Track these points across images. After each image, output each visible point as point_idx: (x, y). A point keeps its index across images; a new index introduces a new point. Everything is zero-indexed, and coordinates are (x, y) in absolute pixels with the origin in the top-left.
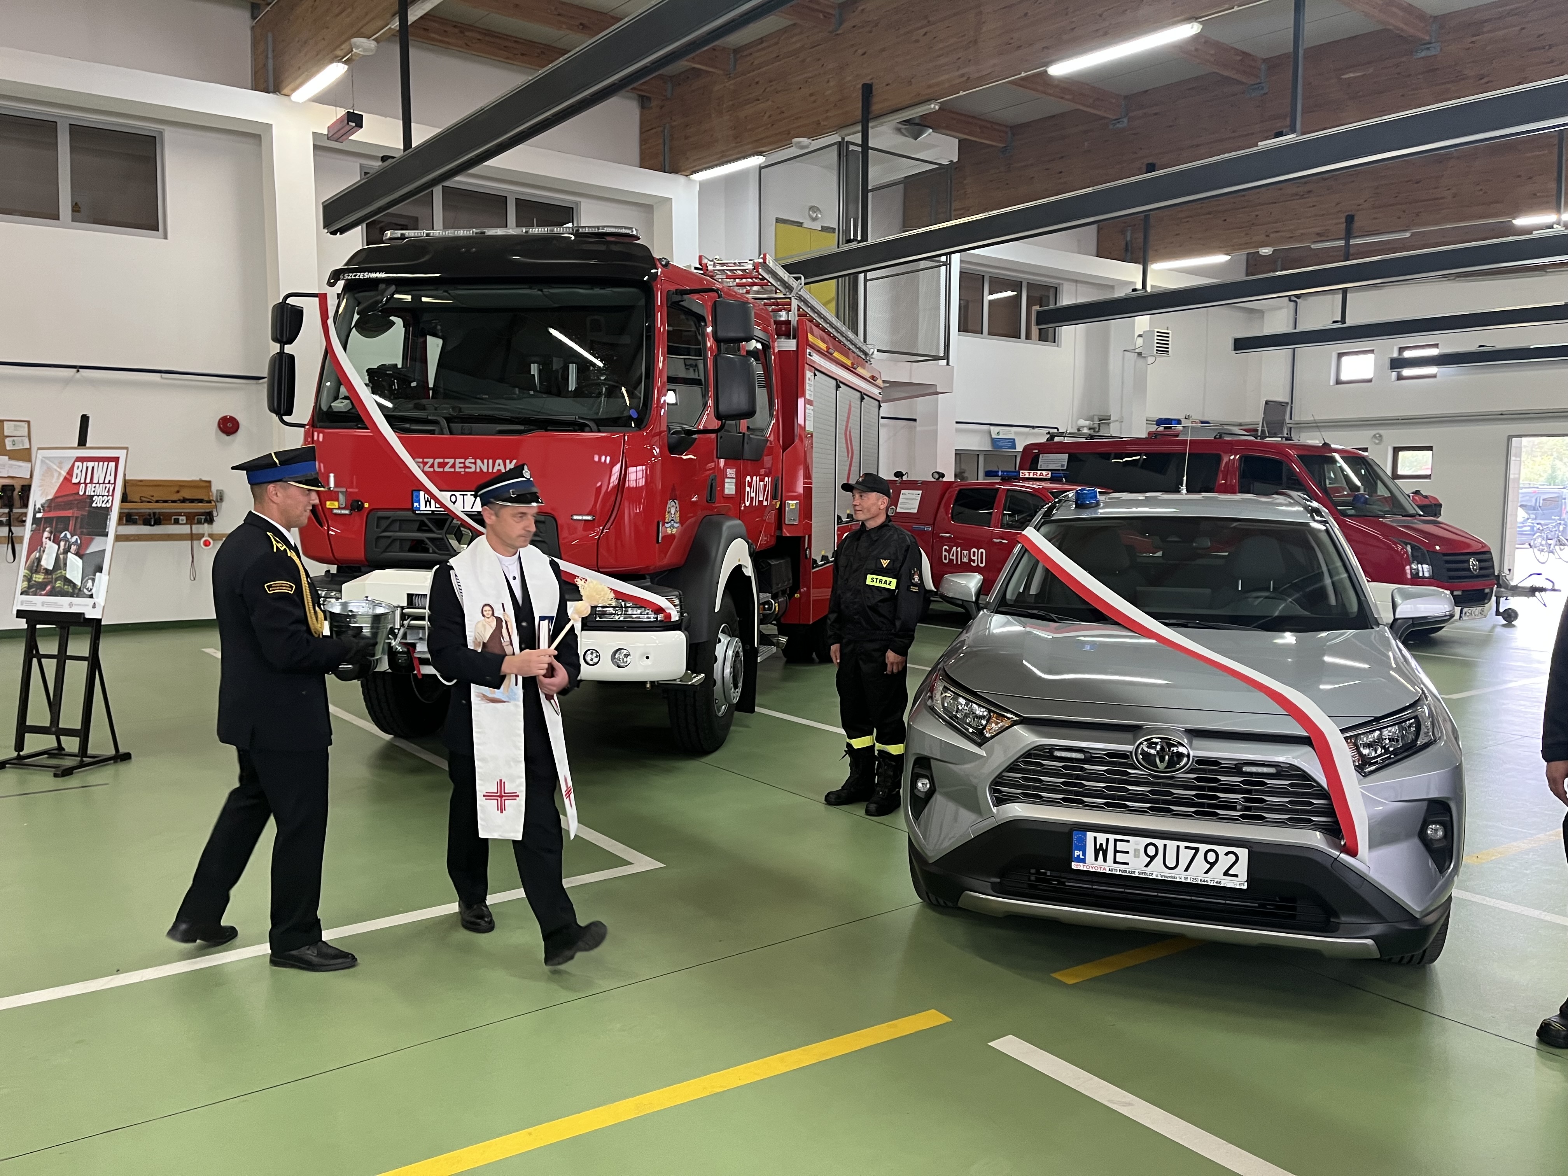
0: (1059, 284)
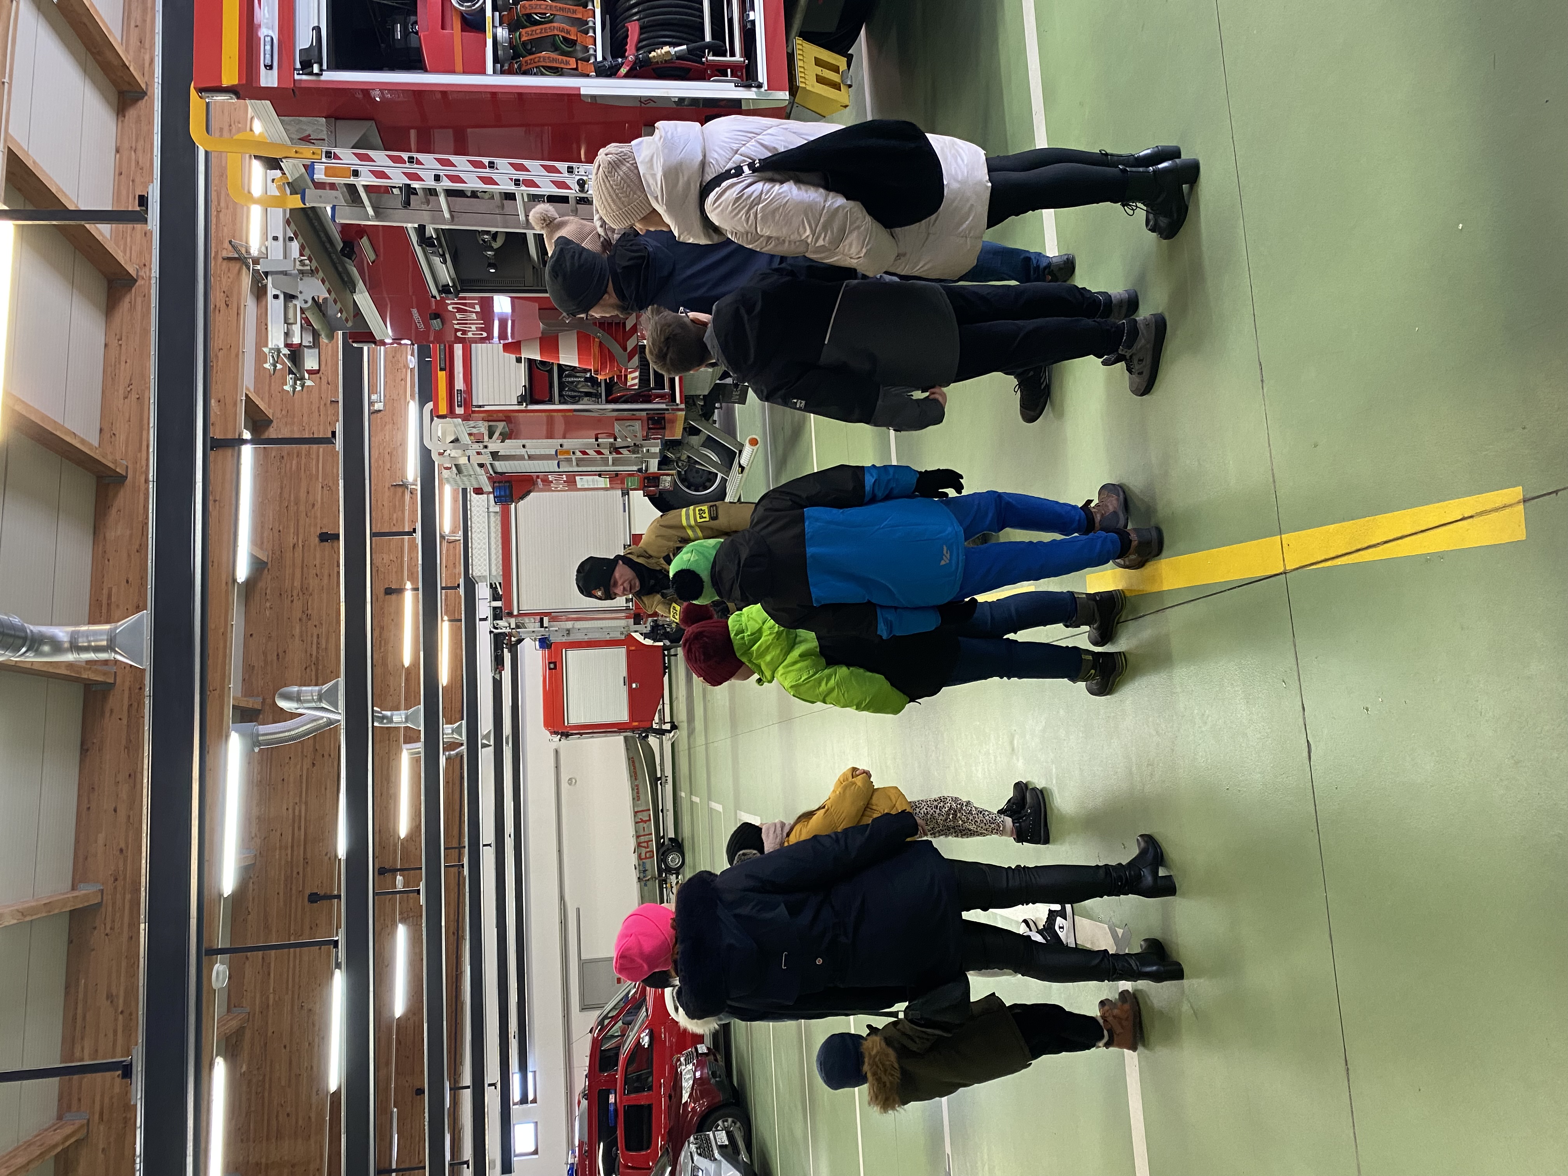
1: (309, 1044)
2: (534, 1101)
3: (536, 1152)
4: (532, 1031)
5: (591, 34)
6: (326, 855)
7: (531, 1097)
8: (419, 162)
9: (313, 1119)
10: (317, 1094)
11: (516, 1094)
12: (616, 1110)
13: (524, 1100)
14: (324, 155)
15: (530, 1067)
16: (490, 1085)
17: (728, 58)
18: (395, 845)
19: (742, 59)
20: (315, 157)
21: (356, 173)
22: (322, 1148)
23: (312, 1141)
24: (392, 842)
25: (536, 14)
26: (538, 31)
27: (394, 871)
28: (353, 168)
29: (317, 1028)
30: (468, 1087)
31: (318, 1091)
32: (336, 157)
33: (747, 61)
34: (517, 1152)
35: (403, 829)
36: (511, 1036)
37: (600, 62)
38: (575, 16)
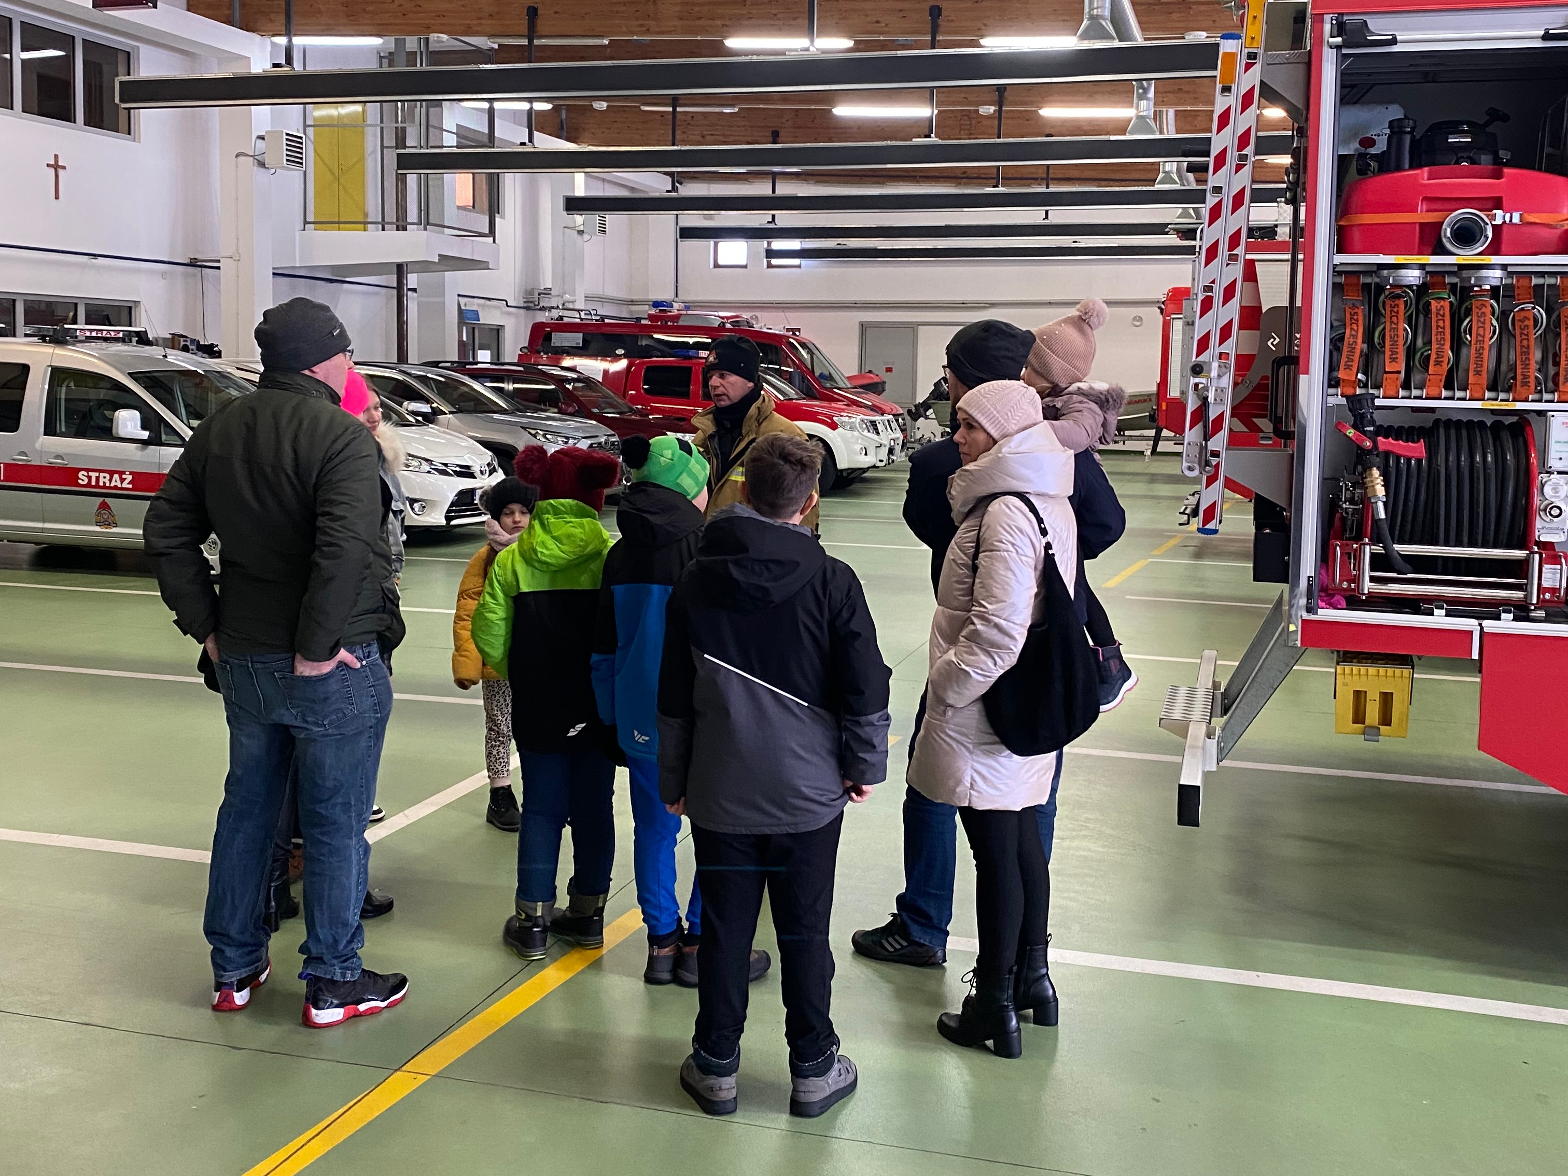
0: (133, 47)
1: (775, 15)
2: (770, 266)
3: (716, 266)
4: (845, 265)
5: (1444, 393)
6: (985, 25)
7: (775, 262)
8: (1239, 168)
9: (698, 22)
10: (723, 25)
11: (778, 245)
12: (690, 358)
13: (770, 254)
14: (1251, 50)
15: (806, 263)
16: (773, 216)
17: (1367, 573)
18: (1031, 103)
19: (1366, 592)
20: (1249, 39)
21: (1226, 89)
22: (669, 33)
23: (677, 23)
24: (1034, 99)
25: (1471, 321)
26: (1441, 323)
27: (1000, 104)
28: (1234, 88)
29: (792, 22)
30: (774, 191)
31: (726, 26)
32: (1248, 66)
33: (1364, 597)
34: (720, 245)
35: (1051, 112)
36: (840, 241)
37: (1373, 403)
38: (1471, 374)
